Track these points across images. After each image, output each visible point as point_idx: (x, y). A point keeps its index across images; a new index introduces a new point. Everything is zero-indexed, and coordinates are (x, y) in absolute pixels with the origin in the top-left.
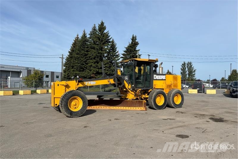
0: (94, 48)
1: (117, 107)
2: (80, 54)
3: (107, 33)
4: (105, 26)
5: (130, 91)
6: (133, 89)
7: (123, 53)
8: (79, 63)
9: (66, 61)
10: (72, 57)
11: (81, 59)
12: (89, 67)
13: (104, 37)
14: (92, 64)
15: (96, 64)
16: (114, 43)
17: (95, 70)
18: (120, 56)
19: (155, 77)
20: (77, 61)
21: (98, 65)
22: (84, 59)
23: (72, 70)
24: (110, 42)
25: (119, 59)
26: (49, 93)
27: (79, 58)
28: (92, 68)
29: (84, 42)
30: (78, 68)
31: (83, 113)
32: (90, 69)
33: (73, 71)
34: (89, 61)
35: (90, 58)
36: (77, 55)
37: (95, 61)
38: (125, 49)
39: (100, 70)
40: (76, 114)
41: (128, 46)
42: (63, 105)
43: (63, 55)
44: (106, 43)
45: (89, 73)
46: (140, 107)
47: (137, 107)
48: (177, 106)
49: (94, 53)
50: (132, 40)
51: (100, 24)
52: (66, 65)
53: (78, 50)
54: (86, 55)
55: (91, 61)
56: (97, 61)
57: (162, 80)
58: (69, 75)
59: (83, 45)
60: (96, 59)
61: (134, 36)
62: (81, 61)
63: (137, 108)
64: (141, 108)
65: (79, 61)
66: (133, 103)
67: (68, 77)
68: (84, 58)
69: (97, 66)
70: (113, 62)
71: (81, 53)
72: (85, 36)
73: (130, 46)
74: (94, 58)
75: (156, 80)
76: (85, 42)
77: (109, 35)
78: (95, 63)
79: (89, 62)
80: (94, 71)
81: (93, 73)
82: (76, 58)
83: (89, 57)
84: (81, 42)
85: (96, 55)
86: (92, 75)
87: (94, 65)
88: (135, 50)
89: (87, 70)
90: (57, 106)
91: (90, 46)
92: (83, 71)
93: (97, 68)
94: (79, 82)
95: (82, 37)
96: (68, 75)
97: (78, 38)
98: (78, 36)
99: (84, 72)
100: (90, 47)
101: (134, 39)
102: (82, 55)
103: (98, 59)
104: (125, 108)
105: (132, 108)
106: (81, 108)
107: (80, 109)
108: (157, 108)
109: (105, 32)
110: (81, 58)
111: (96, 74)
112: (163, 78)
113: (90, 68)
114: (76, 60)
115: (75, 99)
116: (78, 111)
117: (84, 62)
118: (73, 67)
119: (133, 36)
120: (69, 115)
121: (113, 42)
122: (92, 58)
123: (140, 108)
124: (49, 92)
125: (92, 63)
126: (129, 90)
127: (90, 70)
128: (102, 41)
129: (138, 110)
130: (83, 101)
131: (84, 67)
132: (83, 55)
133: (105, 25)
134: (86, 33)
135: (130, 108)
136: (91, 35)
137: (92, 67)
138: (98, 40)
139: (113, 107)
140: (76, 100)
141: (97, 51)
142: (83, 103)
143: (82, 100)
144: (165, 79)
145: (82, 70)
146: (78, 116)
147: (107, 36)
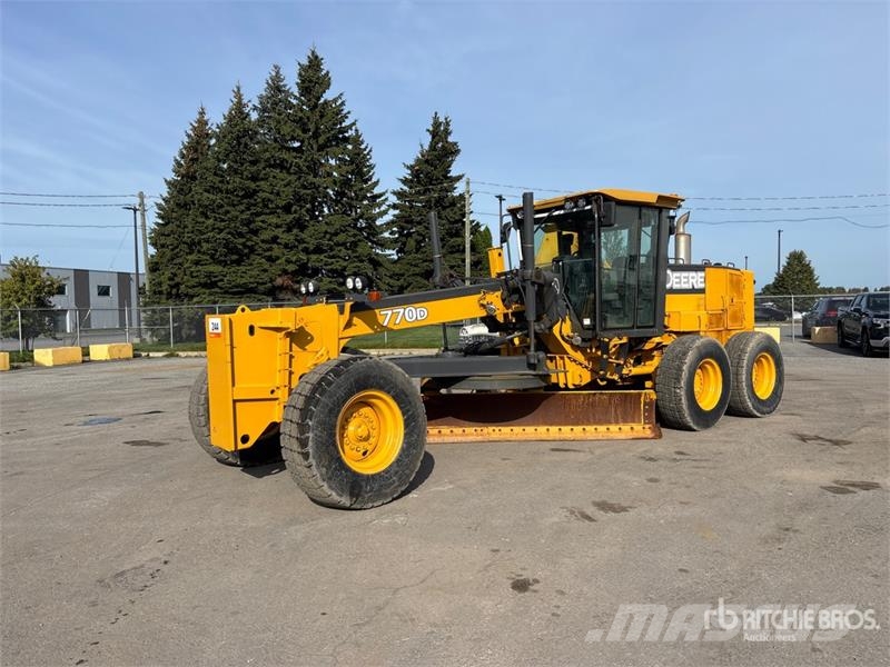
0: (282, 166)
1: (518, 429)
2: (221, 191)
3: (335, 100)
4: (328, 72)
5: (567, 347)
6: (583, 340)
7: (399, 186)
8: (221, 231)
9: (160, 221)
10: (185, 206)
11: (228, 212)
12: (265, 246)
13: (324, 120)
14: (278, 232)
15: (295, 231)
16: (363, 147)
17: (294, 259)
18: (386, 199)
19: (668, 279)
20: (211, 221)
21: (303, 236)
22: (242, 212)
23: (189, 257)
24: (346, 140)
25: (385, 212)
26: (90, 361)
27: (222, 206)
28: (277, 251)
29: (238, 138)
30: (216, 251)
31: (408, 476)
32: (268, 254)
33: (197, 263)
34: (263, 222)
35: (266, 206)
36: (211, 196)
37: (289, 218)
38: (406, 173)
39: (314, 257)
40: (379, 490)
41: (418, 160)
42: (310, 449)
43: (141, 196)
44: (332, 146)
45: (265, 271)
46: (625, 421)
47: (610, 423)
48: (765, 409)
49: (285, 186)
50: (434, 134)
51: (305, 62)
52: (162, 240)
53: (215, 174)
54: (250, 194)
55: (273, 220)
56: (299, 219)
58: (177, 280)
59: (236, 152)
60: (293, 209)
61: (442, 119)
62: (230, 220)
63: (614, 428)
64: (634, 425)
65: (223, 220)
66: (593, 405)
67: (174, 291)
68: (242, 207)
69: (302, 241)
70: (359, 225)
71: (230, 187)
72: (242, 113)
73: (427, 161)
74: (287, 209)
75: (673, 291)
76: (243, 141)
77: (344, 112)
78: (289, 230)
79: (264, 225)
80: (289, 262)
81: (285, 272)
82: (206, 206)
83: (263, 200)
84: (224, 137)
85: (296, 194)
86: (279, 281)
87: (285, 238)
88: (446, 177)
89: (258, 259)
90: (249, 444)
91: (267, 155)
92: (238, 263)
93: (300, 248)
94: (356, 308)
95: (230, 119)
96: (171, 279)
97: (202, 123)
98: (202, 113)
99: (243, 268)
100: (267, 160)
101: (439, 132)
102: (232, 193)
103: (303, 211)
104: (554, 429)
105: (590, 428)
106: (400, 455)
107: (393, 459)
108: (698, 424)
109: (328, 95)
110: (229, 208)
111: (294, 273)
112: (694, 281)
113: (270, 249)
114: (207, 217)
115: (364, 403)
116: (386, 471)
117: (244, 225)
118: (192, 246)
119: (436, 118)
120: (345, 501)
121: (357, 141)
122: (278, 207)
123: (626, 428)
124: (92, 358)
125: (278, 226)
126: (567, 342)
127: (271, 260)
128: (316, 135)
129: (622, 436)
130: (404, 414)
131: (244, 245)
132: (237, 195)
133: (325, 67)
134: (245, 101)
135: (580, 428)
136: (264, 110)
137: (275, 246)
138: (299, 132)
139: (497, 429)
140: (365, 410)
141: (299, 178)
142: (407, 425)
143: (401, 408)
144: (702, 286)
145: (234, 257)
146: (386, 496)
147: (337, 115)
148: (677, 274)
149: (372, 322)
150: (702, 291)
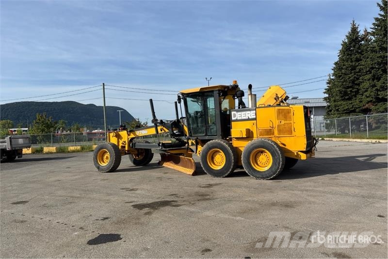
15: (375, 81)
19: (235, 116)
21: (377, 83)
45: (361, 101)
56: (374, 75)
57: (249, 119)
66: (187, 161)
75: (237, 120)
79: (362, 81)
93: (374, 89)
112: (249, 115)
113: (366, 91)
125: (368, 80)
130: (110, 155)
144: (255, 117)
148: (240, 113)
149: (135, 134)
150: (255, 119)
